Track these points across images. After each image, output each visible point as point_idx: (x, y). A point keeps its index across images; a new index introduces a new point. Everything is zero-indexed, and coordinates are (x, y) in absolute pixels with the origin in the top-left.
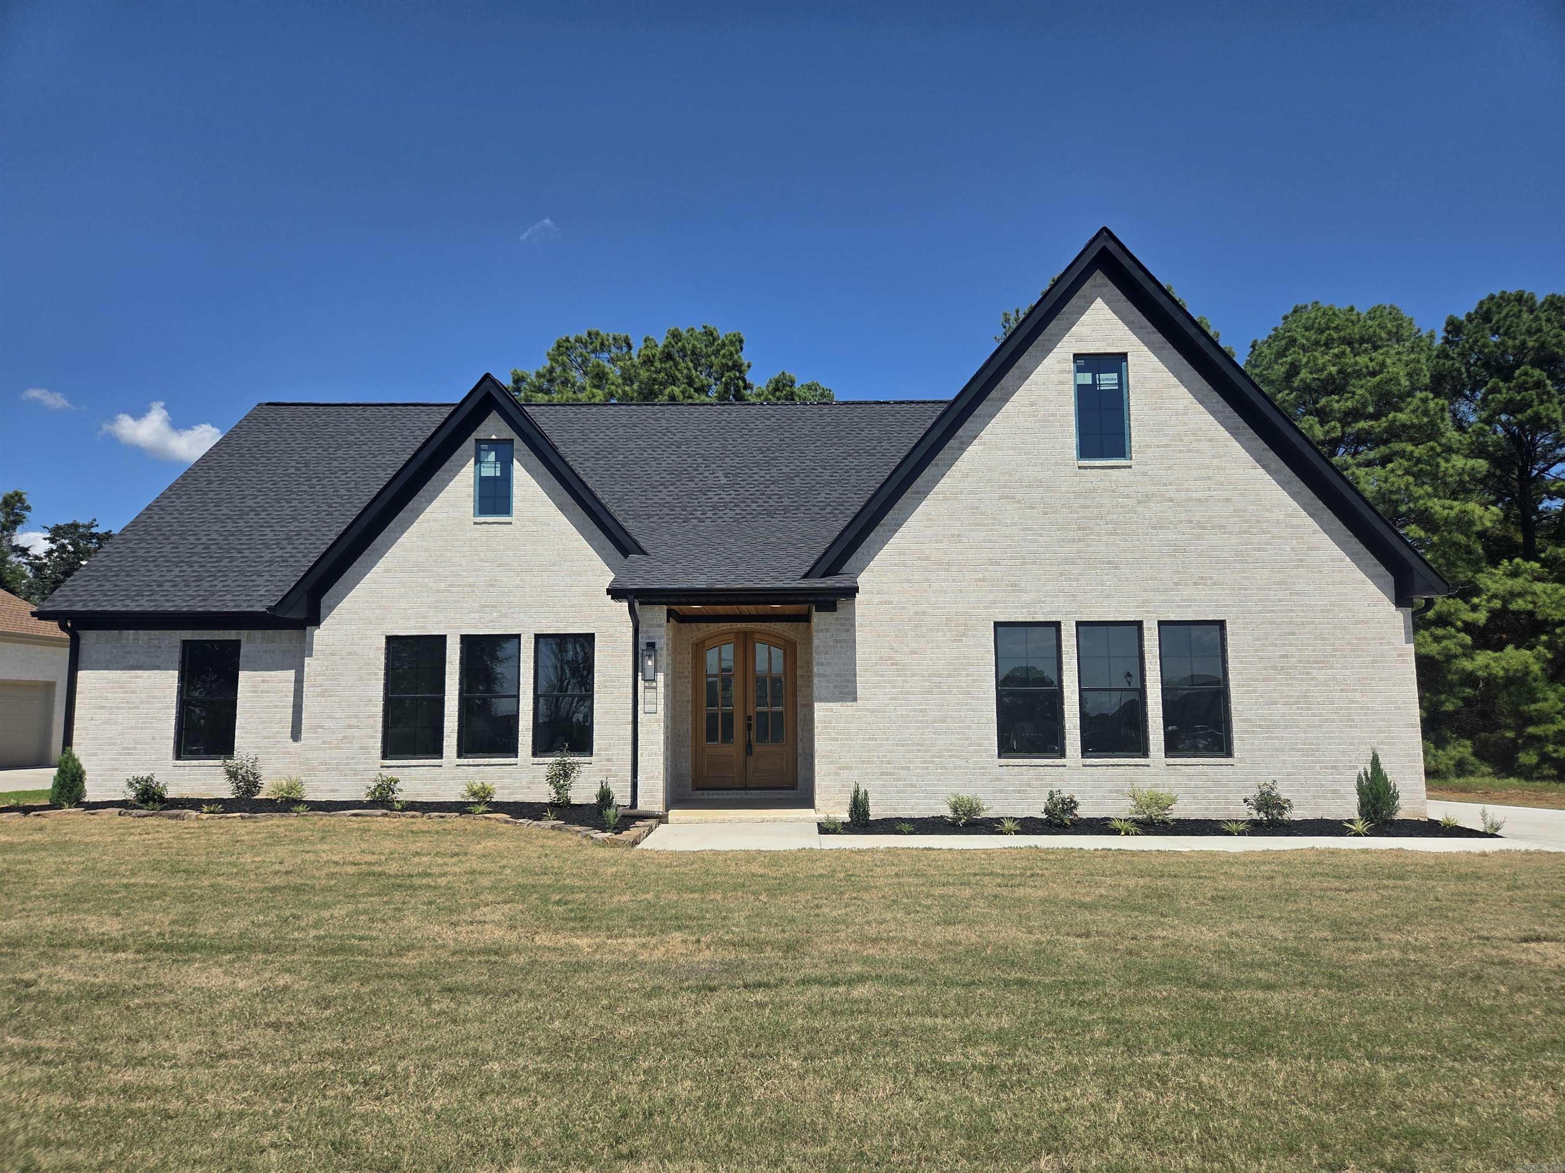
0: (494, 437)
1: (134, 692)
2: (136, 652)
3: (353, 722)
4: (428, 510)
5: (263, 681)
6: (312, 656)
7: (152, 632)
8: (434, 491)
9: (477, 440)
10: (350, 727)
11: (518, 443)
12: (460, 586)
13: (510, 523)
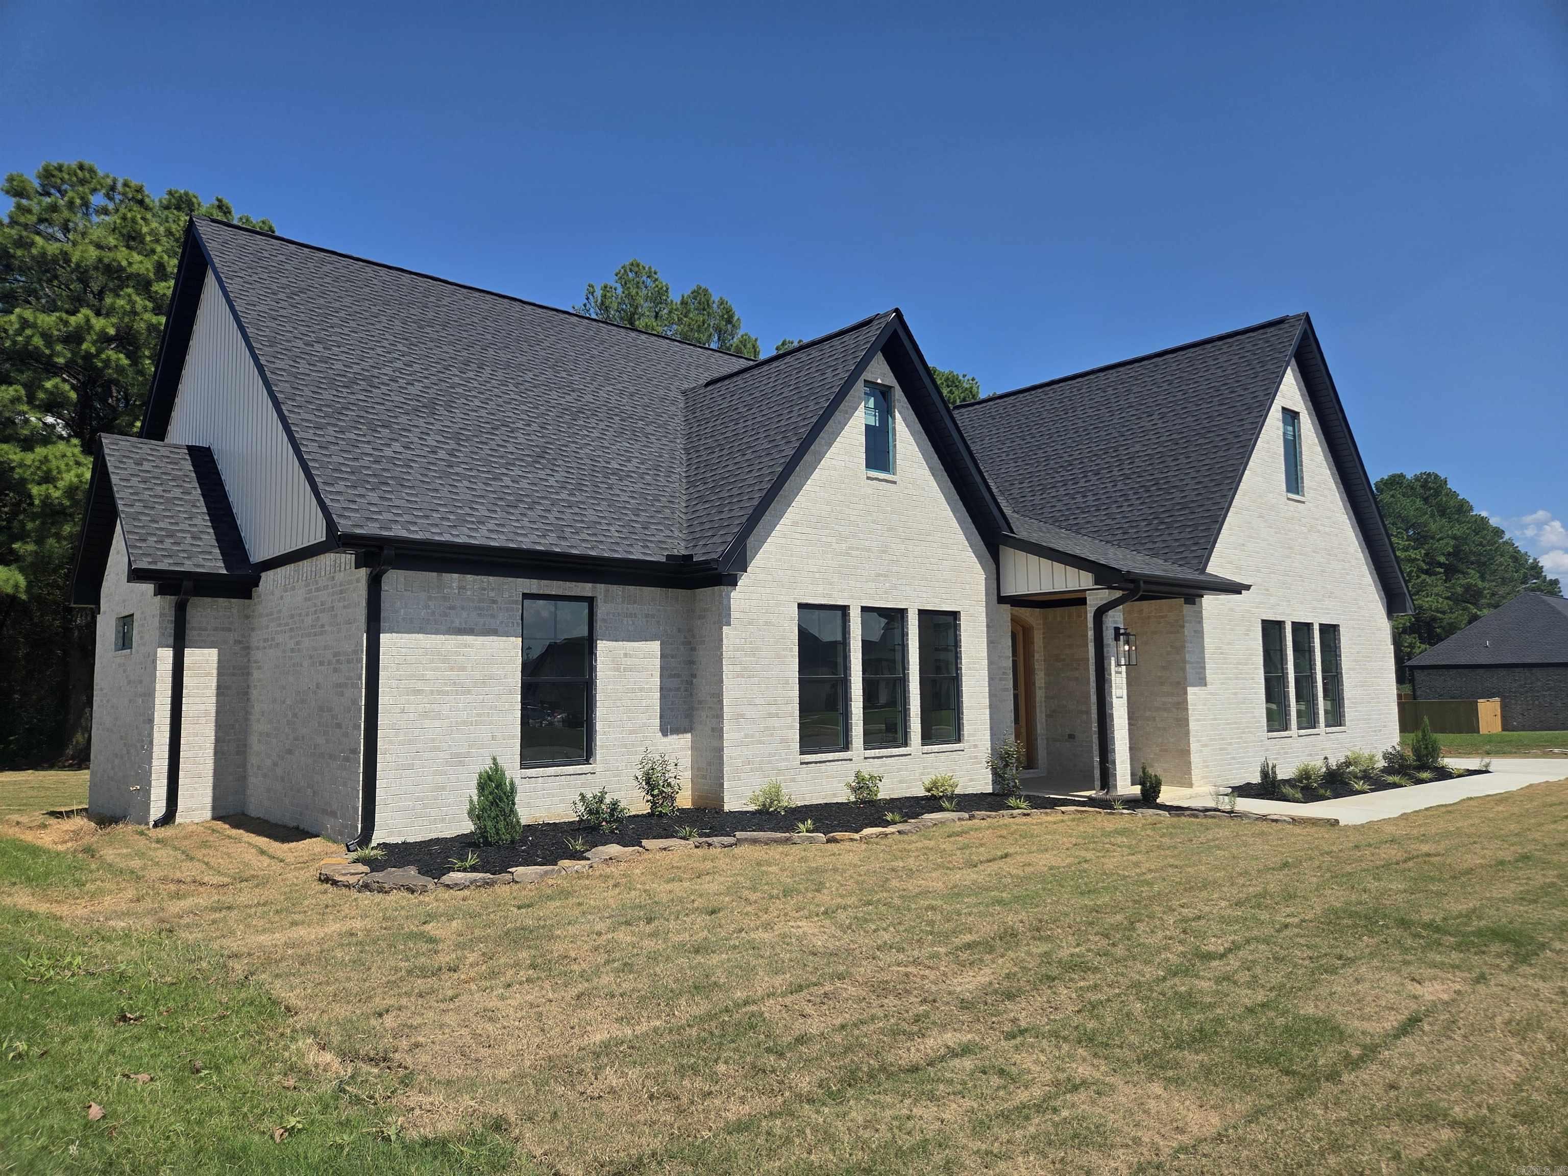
0: (879, 381)
1: (463, 669)
2: (463, 609)
3: (773, 709)
4: (827, 455)
5: (626, 655)
6: (730, 625)
7: (485, 578)
8: (833, 433)
9: (865, 381)
10: (770, 715)
11: (898, 394)
12: (858, 549)
13: (895, 483)
